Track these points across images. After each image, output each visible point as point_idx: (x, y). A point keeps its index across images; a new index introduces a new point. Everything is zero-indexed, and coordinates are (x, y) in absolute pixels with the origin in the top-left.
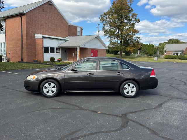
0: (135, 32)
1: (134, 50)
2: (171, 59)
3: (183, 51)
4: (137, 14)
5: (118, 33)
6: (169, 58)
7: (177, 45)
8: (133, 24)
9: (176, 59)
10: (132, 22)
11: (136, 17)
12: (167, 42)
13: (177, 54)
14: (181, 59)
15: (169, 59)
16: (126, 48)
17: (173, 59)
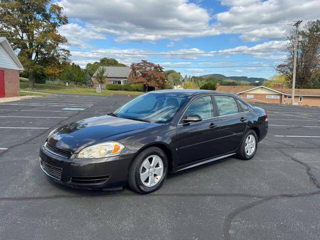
0: (59, 40)
1: (60, 72)
2: (116, 90)
3: (126, 78)
4: (61, 6)
5: (22, 37)
6: (114, 88)
7: (116, 68)
8: (54, 25)
9: (121, 90)
10: (52, 21)
11: (60, 13)
12: (99, 62)
13: (120, 82)
14: (128, 90)
15: (114, 90)
16: (45, 69)
17: (118, 90)
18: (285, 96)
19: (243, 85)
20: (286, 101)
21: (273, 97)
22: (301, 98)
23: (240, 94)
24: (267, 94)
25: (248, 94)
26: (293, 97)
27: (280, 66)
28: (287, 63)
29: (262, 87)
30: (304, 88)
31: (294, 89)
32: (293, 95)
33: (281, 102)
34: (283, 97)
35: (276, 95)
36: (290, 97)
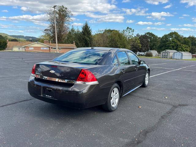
18: (52, 48)
19: (22, 41)
20: (52, 50)
21: (45, 48)
22: (60, 49)
23: (25, 47)
24: (41, 47)
25: (30, 47)
26: (57, 49)
27: (45, 30)
28: (49, 29)
29: (38, 43)
30: (60, 43)
31: (57, 44)
32: (57, 47)
33: (50, 51)
34: (51, 48)
35: (46, 47)
36: (55, 48)
